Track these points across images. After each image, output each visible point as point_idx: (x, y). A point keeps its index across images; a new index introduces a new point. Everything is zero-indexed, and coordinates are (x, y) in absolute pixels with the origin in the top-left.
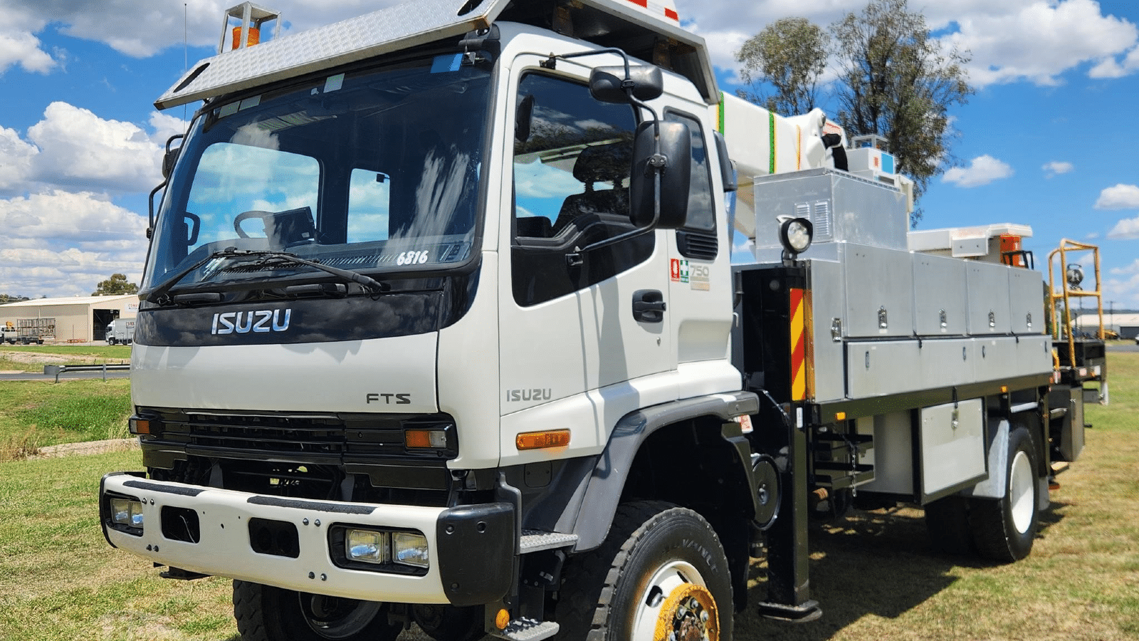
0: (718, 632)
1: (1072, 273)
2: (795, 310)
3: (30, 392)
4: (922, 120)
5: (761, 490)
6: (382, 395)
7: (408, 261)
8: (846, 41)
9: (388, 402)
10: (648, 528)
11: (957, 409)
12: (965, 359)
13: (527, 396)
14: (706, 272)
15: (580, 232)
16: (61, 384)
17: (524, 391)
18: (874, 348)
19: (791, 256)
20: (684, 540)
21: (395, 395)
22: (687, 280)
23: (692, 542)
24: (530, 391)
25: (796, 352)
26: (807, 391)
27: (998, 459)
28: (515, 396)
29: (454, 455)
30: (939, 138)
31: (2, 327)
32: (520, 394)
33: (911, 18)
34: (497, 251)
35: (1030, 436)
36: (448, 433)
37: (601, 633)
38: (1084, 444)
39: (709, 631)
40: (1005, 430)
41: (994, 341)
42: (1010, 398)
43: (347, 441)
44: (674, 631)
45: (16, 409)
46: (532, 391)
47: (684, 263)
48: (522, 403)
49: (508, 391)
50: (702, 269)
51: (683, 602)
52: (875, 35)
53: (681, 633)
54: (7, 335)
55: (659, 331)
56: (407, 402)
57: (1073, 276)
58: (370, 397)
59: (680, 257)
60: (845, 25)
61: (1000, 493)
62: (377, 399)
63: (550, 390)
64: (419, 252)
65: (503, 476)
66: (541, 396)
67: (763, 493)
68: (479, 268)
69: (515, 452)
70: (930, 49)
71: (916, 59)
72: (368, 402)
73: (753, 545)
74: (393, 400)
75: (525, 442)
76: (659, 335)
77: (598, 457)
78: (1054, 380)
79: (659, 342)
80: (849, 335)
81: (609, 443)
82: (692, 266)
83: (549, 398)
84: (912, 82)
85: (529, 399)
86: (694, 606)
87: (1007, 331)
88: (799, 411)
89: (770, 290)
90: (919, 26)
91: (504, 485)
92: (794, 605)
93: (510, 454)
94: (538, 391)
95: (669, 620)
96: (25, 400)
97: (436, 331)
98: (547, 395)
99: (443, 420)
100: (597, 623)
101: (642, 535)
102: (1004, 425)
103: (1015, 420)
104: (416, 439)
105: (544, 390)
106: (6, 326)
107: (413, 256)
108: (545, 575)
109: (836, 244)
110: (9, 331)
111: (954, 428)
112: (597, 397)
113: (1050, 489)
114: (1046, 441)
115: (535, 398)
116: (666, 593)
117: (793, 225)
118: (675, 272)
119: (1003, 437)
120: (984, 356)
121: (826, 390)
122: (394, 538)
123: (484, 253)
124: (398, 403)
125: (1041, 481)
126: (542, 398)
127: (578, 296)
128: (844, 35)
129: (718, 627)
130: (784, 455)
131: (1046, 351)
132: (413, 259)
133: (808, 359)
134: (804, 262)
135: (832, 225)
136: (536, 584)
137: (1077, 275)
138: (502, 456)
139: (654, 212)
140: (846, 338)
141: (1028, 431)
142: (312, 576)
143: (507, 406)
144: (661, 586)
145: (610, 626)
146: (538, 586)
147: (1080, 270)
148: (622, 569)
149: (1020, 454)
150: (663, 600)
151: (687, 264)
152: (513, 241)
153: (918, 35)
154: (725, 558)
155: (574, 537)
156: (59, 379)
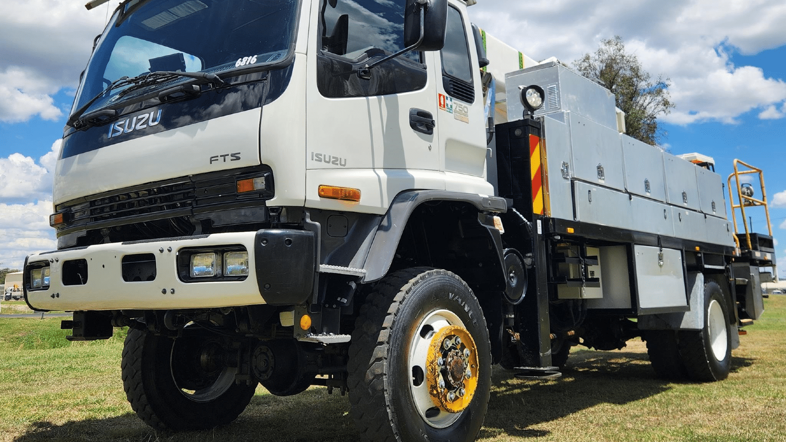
0: (478, 367)
1: (745, 189)
2: (533, 151)
3: (23, 325)
4: (640, 124)
5: (511, 275)
6: (221, 156)
7: (242, 64)
8: (585, 72)
9: (225, 161)
10: (422, 278)
11: (662, 252)
12: (665, 218)
13: (327, 160)
14: (466, 110)
15: (369, 57)
16: (45, 320)
17: (325, 156)
18: (594, 189)
19: (529, 113)
20: (450, 294)
21: (230, 155)
22: (451, 111)
23: (457, 297)
24: (330, 156)
25: (534, 179)
26: (544, 209)
27: (697, 301)
28: (318, 158)
29: (271, 196)
30: (653, 137)
31: (11, 288)
32: (322, 157)
33: (628, 58)
34: (306, 54)
35: (721, 291)
36: (267, 179)
37: (384, 348)
38: (763, 308)
39: (472, 366)
40: (701, 280)
41: (687, 212)
42: (702, 255)
43: (196, 197)
44: (443, 359)
45: (11, 336)
46: (331, 157)
47: (449, 99)
48: (323, 164)
49: (313, 153)
50: (463, 107)
51: (449, 337)
52: (604, 68)
53: (447, 360)
54: (14, 294)
55: (431, 141)
56: (238, 158)
57: (746, 192)
58: (212, 159)
59: (446, 94)
60: (584, 61)
61: (701, 326)
62: (218, 160)
63: (345, 160)
64: (251, 57)
65: (308, 214)
66: (338, 163)
67: (513, 277)
68: (292, 65)
69: (318, 198)
70: (642, 78)
71: (633, 85)
72: (211, 163)
73: (507, 316)
74: (228, 158)
75: (325, 193)
76: (431, 144)
77: (382, 217)
78: (736, 253)
79: (430, 148)
80: (575, 177)
81: (390, 207)
82: (454, 103)
83: (344, 165)
84: (631, 99)
85: (328, 162)
86: (458, 342)
87: (698, 209)
88: (539, 222)
89: (514, 133)
90: (634, 63)
91: (308, 220)
92: (540, 367)
93: (314, 200)
94: (337, 159)
95: (438, 346)
96: (19, 330)
97: (260, 106)
98: (343, 163)
99: (264, 170)
100: (381, 340)
101: (417, 282)
102: (700, 277)
103: (708, 275)
104: (244, 186)
105: (340, 159)
106: (13, 288)
107: (246, 60)
108: (341, 300)
109: (563, 113)
110: (15, 291)
111: (661, 266)
112: (382, 174)
113: (740, 334)
114: (735, 304)
115: (333, 162)
116: (436, 329)
117: (530, 90)
118: (442, 103)
119: (700, 284)
120: (680, 220)
121: (560, 210)
122: (226, 258)
123: (296, 54)
124: (232, 160)
125: (732, 327)
126: (339, 164)
127: (368, 101)
128: (583, 68)
129: (478, 363)
130: (529, 257)
131: (728, 230)
132: (246, 62)
133: (545, 187)
134: (539, 118)
135: (560, 100)
136: (334, 306)
137: (749, 191)
138: (307, 198)
139: (420, 33)
140: (573, 178)
141: (719, 286)
142: (164, 292)
143: (312, 164)
144: (433, 325)
145: (391, 344)
146: (336, 308)
147: (751, 187)
148: (401, 303)
149: (713, 302)
150: (434, 335)
151: (451, 100)
152: (318, 51)
153: (634, 69)
154: (484, 318)
155: (364, 271)
156: (44, 317)
